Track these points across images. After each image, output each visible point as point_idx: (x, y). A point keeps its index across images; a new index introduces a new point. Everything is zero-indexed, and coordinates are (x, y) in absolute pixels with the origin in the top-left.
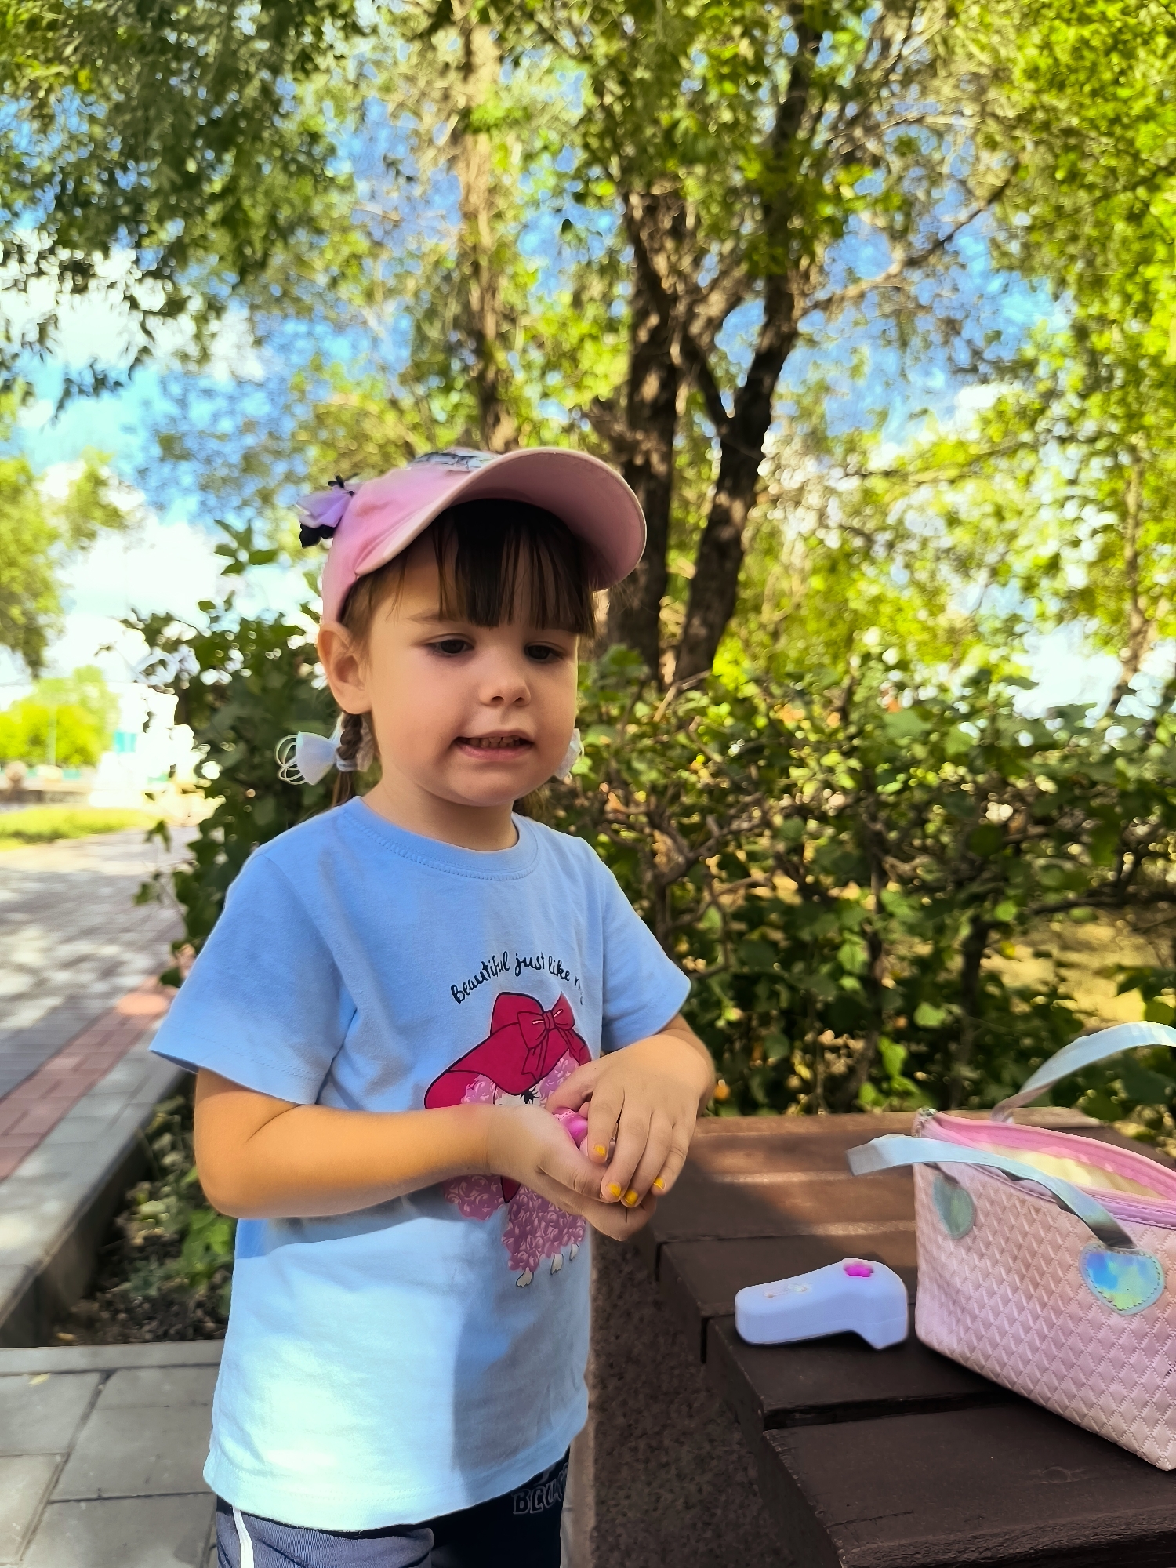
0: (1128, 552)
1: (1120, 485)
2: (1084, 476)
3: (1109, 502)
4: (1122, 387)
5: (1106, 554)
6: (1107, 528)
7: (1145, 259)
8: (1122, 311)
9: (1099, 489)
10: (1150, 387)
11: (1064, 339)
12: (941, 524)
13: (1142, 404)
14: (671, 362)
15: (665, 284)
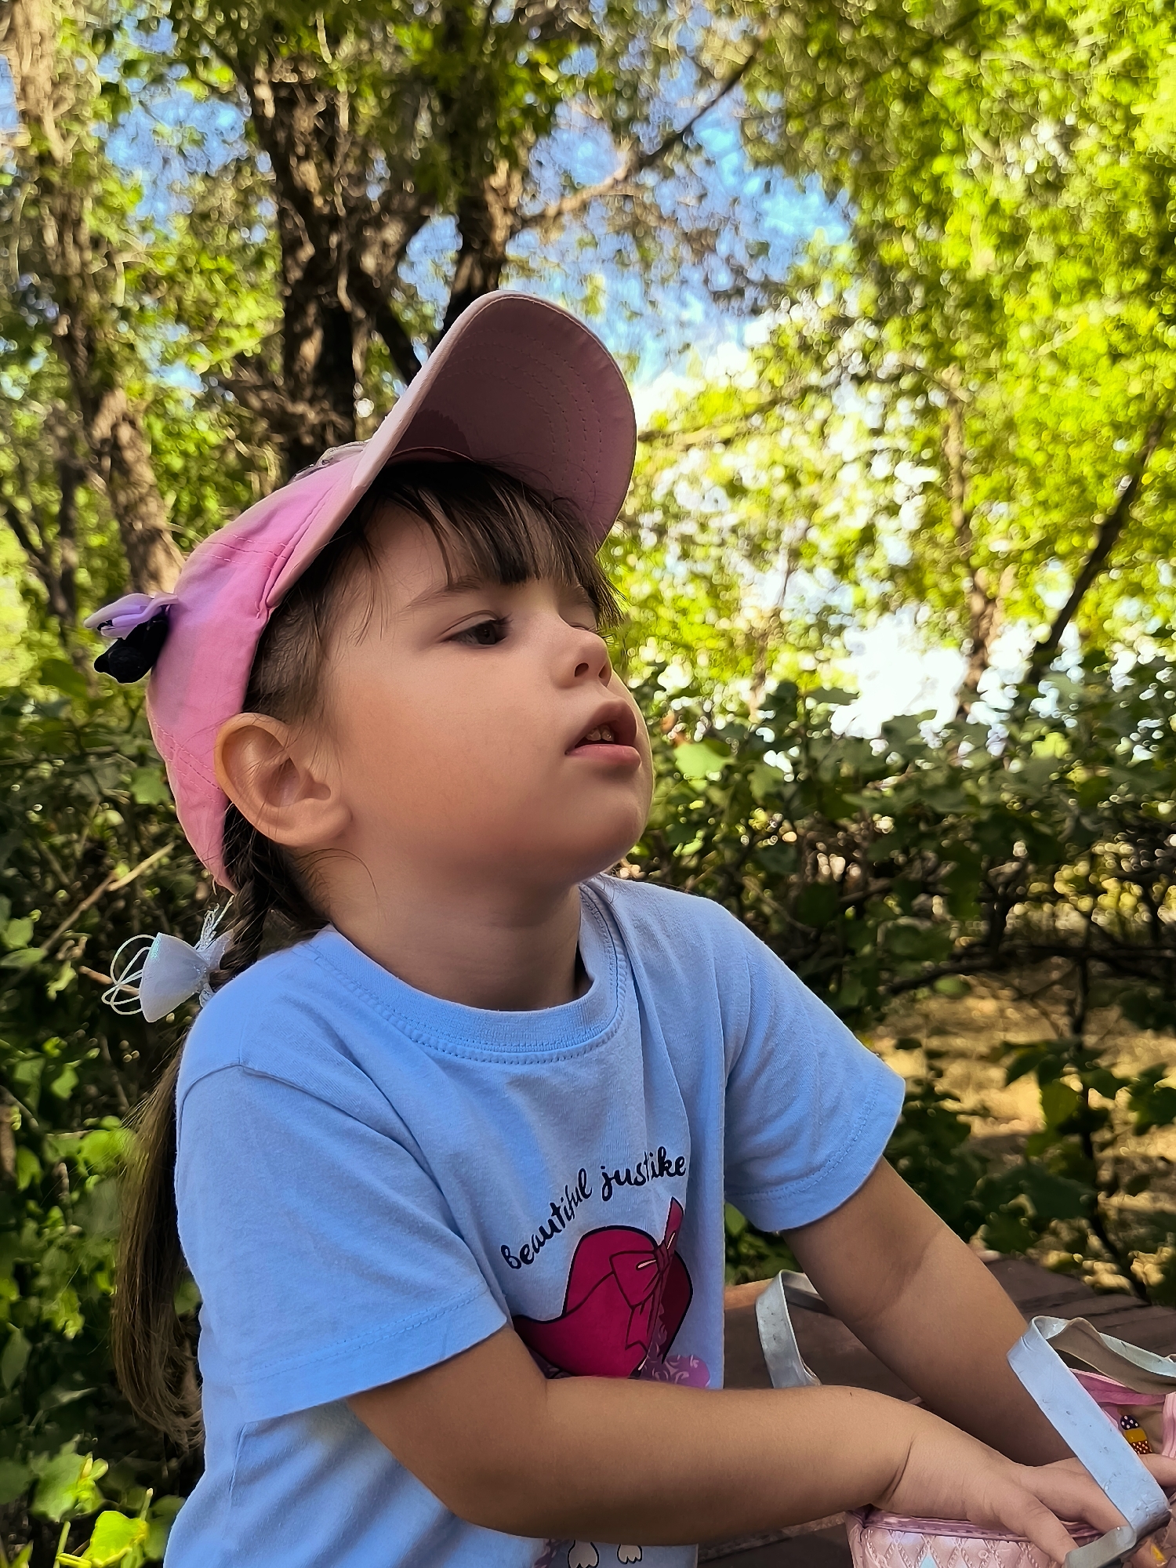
0: (957, 516)
1: (937, 432)
2: (891, 423)
3: (927, 454)
4: (923, 309)
5: (930, 520)
6: (927, 486)
7: (930, 150)
8: (910, 215)
9: (911, 439)
10: (956, 307)
11: (845, 253)
12: (721, 493)
13: (949, 330)
14: (340, 305)
15: (318, 202)
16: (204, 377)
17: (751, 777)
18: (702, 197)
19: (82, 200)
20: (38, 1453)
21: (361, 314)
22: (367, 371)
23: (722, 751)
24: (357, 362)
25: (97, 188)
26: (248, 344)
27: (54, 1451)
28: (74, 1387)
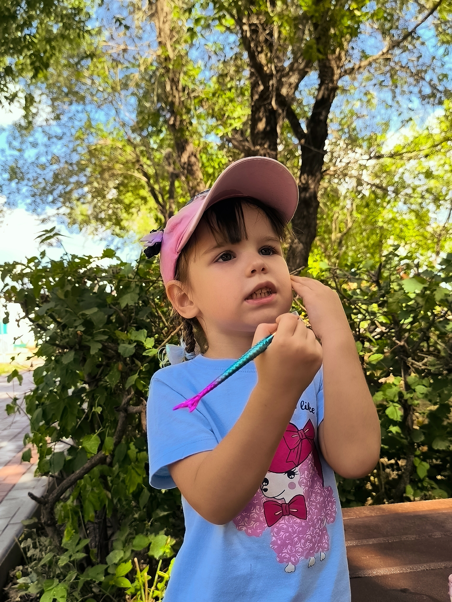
12: (423, 177)
14: (273, 108)
15: (265, 68)
16: (222, 138)
17: (435, 293)
18: (419, 57)
19: (180, 73)
20: (151, 533)
21: (280, 111)
22: (282, 133)
23: (422, 281)
24: (279, 130)
25: (185, 69)
26: (238, 125)
27: (157, 534)
28: (165, 510)
